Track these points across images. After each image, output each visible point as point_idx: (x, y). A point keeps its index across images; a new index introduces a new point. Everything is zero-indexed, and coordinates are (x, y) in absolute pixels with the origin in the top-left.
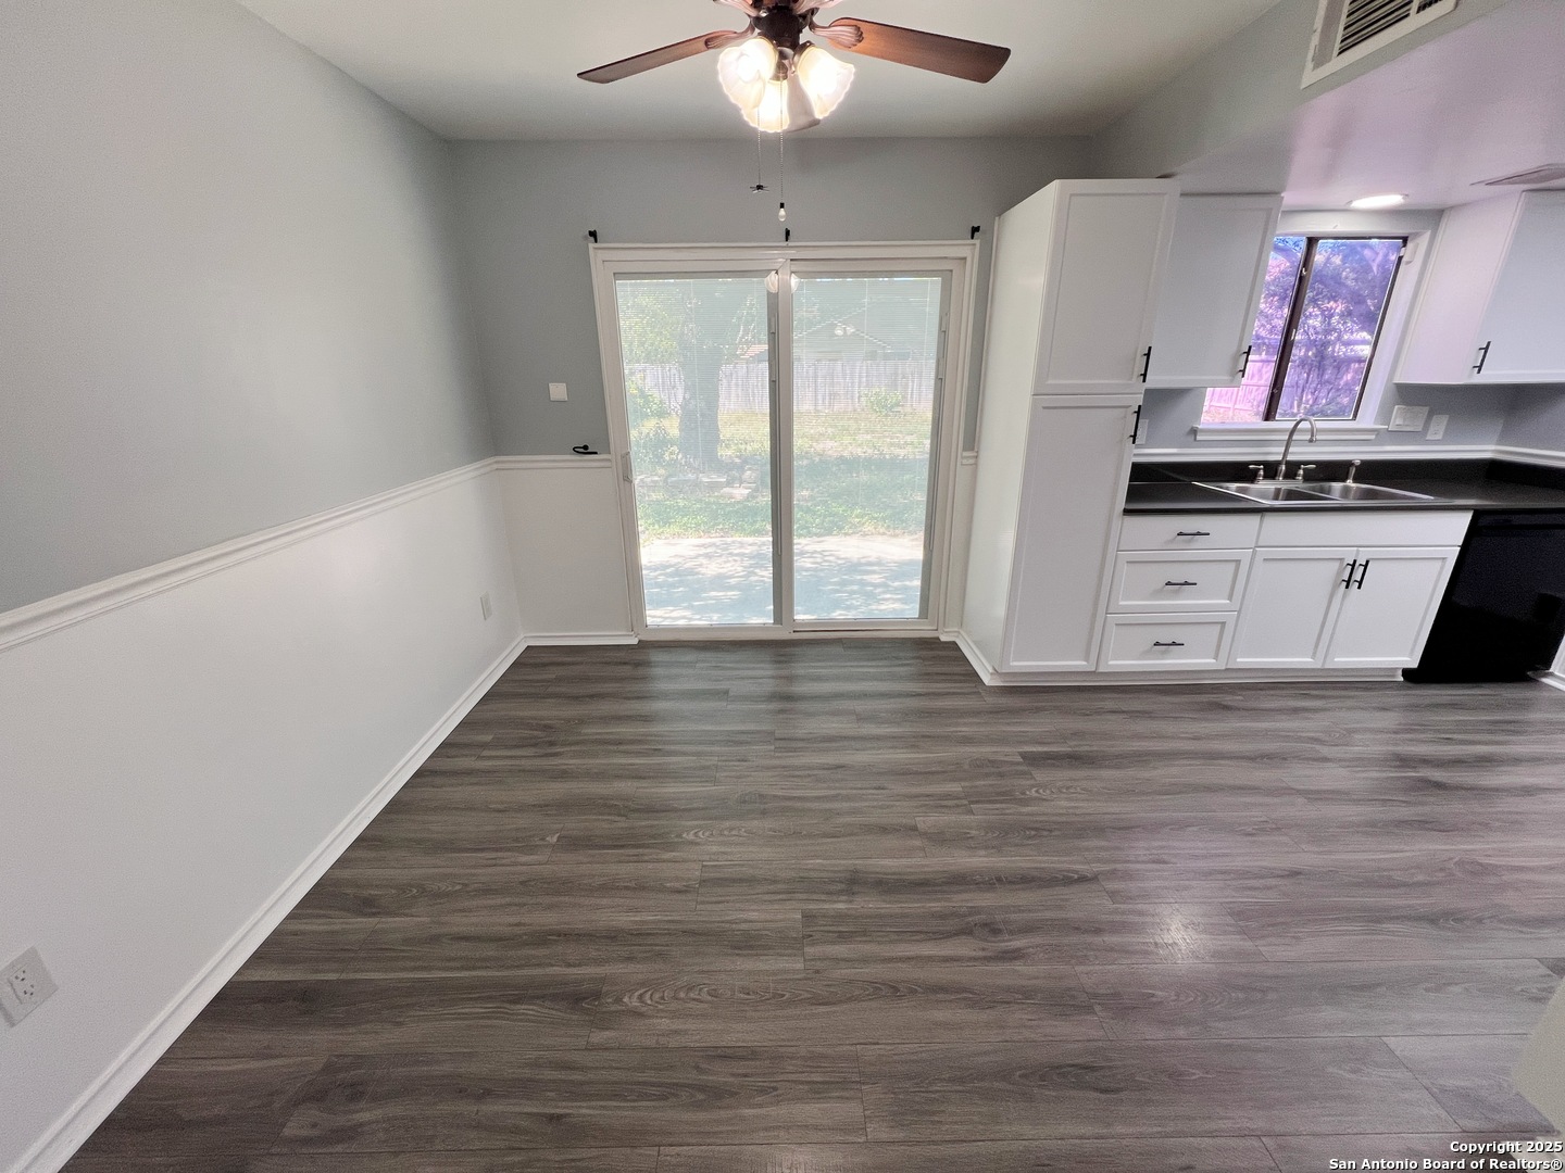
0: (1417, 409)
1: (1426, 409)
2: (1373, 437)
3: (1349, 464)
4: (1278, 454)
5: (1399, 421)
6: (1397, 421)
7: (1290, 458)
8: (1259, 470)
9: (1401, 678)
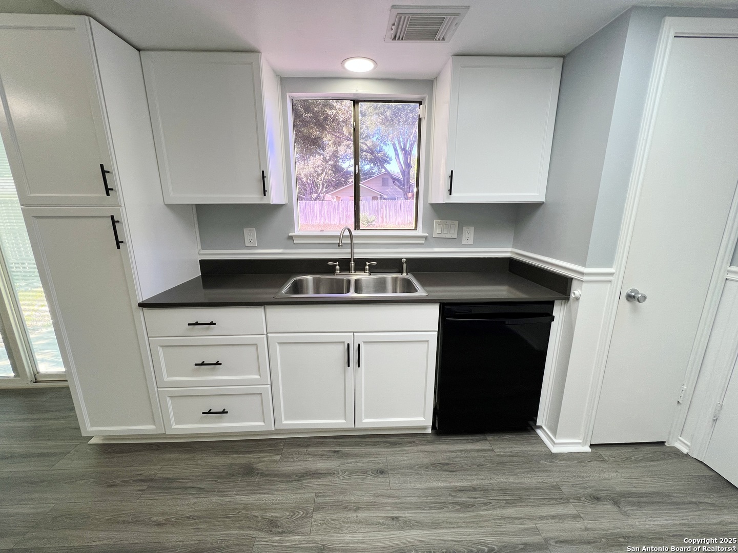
0: (449, 222)
1: (456, 223)
2: (423, 242)
5: (439, 231)
6: (437, 232)
7: (356, 256)
8: (336, 265)
9: (429, 431)
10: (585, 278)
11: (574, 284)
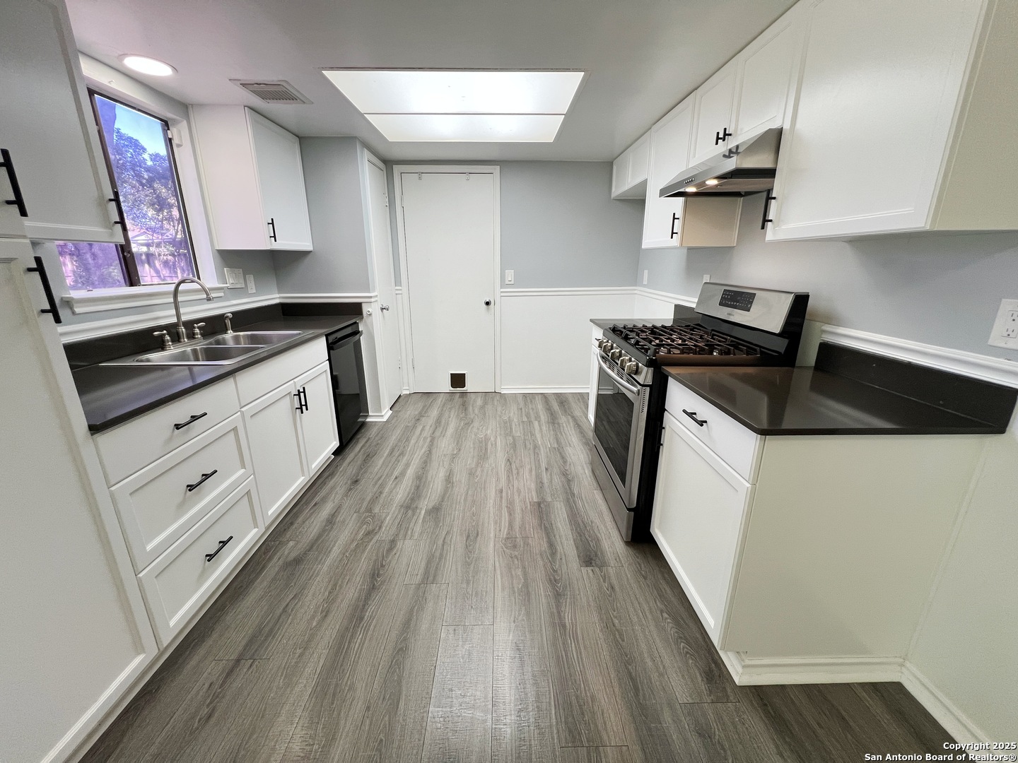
0: (236, 271)
1: (241, 271)
2: (222, 294)
3: (222, 317)
4: (171, 316)
5: (231, 280)
7: (184, 318)
8: (164, 335)
9: (333, 457)
10: (372, 300)
11: (363, 305)
